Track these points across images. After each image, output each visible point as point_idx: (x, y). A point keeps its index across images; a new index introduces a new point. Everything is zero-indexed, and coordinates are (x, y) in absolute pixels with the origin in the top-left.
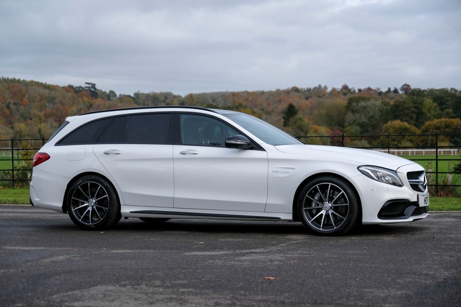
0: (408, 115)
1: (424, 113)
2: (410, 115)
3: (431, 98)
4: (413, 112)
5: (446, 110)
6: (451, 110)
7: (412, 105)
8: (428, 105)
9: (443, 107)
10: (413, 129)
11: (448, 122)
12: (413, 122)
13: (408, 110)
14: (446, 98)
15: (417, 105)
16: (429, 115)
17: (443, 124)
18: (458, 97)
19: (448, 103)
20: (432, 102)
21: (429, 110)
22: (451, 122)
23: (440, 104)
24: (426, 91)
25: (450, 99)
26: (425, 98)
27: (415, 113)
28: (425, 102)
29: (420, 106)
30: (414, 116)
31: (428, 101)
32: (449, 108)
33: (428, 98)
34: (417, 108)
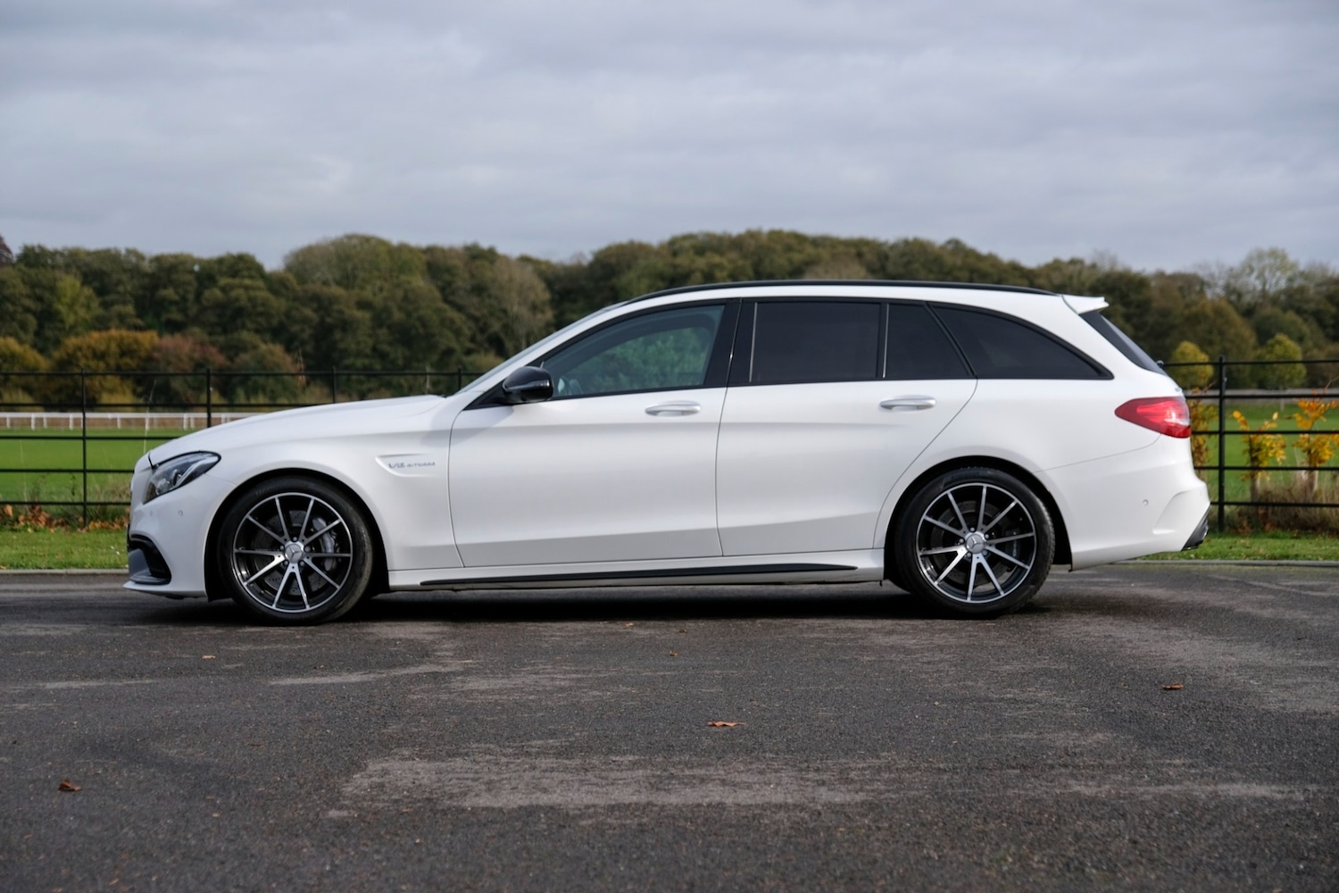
0: (13, 319)
1: (58, 313)
2: (19, 316)
3: (75, 275)
4: (27, 310)
5: (117, 308)
6: (130, 309)
7: (23, 289)
8: (69, 293)
9: (109, 298)
10: (33, 357)
11: (126, 341)
12: (30, 337)
13: (14, 304)
14: (115, 277)
15: (38, 291)
16: (70, 319)
17: (114, 348)
18: (146, 275)
19: (121, 288)
20: (78, 284)
21: (71, 306)
22: (136, 341)
23: (101, 292)
24: (61, 254)
25: (124, 277)
26: (58, 273)
27: (34, 313)
28: (60, 284)
29: (47, 295)
30: (32, 322)
31: (69, 284)
32: (125, 303)
33: (67, 272)
34: (40, 299)
